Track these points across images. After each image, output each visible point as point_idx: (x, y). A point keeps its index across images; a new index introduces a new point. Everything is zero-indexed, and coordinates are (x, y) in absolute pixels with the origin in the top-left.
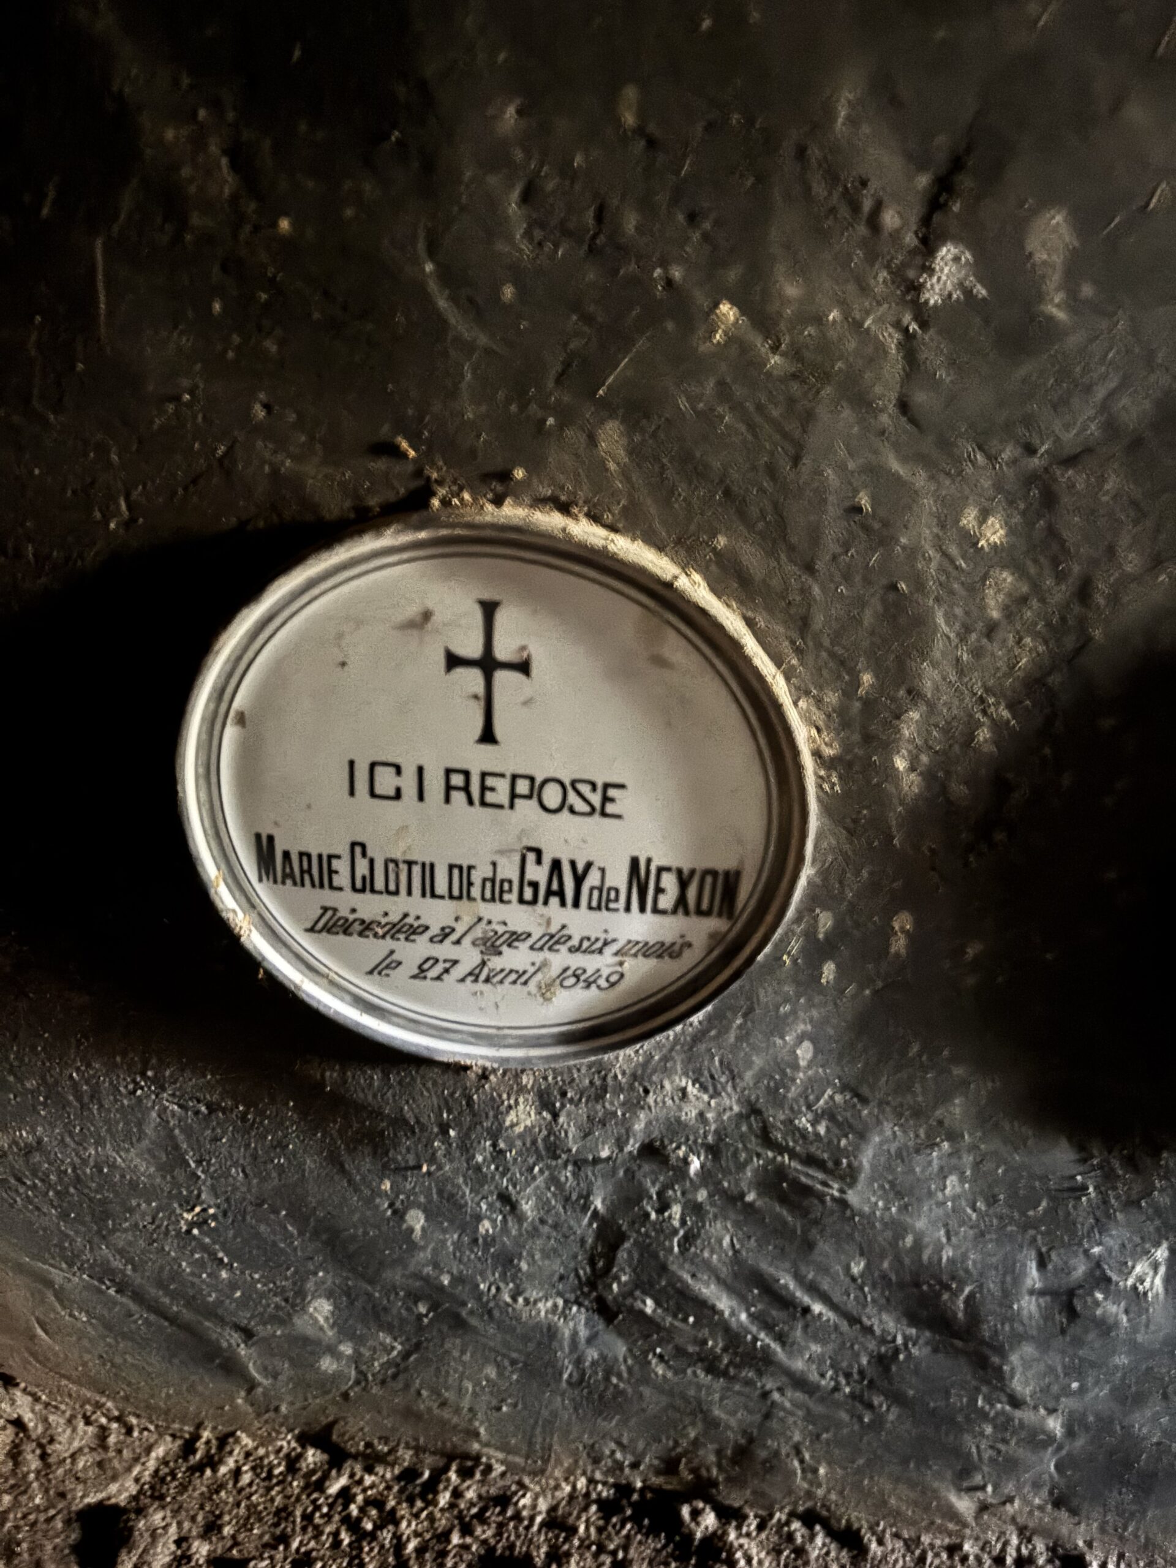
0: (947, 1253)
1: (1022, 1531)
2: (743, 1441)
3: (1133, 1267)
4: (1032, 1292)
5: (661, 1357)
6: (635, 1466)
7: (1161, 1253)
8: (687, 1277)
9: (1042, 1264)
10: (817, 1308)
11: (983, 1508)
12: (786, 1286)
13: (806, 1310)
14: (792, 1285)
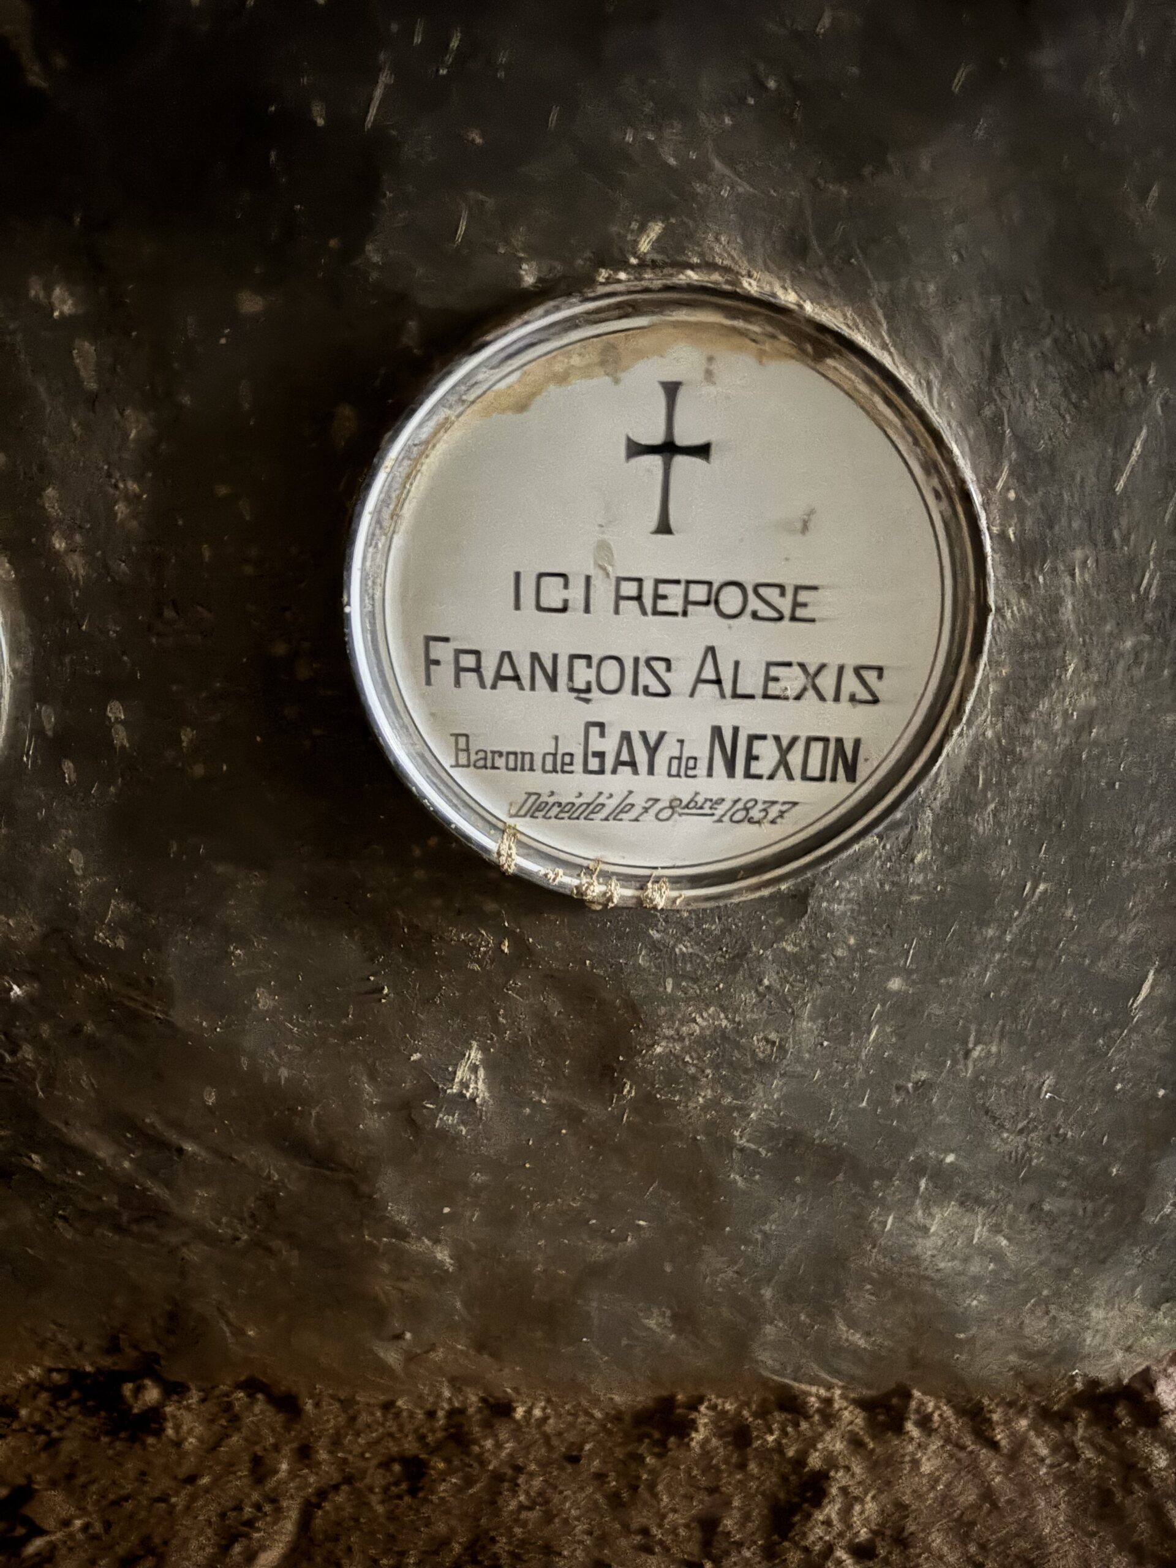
0: (284, 1073)
1: (453, 1381)
2: (169, 1307)
3: (455, 1073)
4: (372, 1108)
5: (64, 1218)
6: (79, 1348)
7: (475, 1055)
8: (60, 1125)
9: (372, 1078)
10: (189, 1147)
11: (411, 1358)
12: (152, 1126)
13: (180, 1151)
14: (159, 1125)
